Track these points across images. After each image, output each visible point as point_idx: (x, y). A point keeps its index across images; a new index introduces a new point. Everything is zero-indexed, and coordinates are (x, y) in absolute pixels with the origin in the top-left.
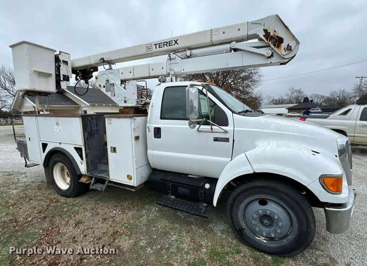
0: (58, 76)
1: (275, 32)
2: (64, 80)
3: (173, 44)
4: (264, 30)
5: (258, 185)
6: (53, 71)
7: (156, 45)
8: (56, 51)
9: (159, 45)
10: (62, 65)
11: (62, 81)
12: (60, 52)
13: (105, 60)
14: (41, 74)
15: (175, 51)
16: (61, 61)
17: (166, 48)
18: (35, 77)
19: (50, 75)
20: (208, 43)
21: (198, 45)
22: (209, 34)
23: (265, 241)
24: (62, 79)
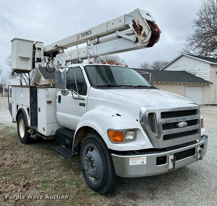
0: (34, 58)
1: (138, 22)
2: (37, 61)
3: (89, 34)
4: (133, 20)
5: (90, 136)
6: (31, 56)
7: (81, 34)
8: (34, 42)
9: (83, 35)
10: (37, 51)
11: (36, 62)
12: (37, 42)
13: (59, 46)
14: (23, 58)
15: (91, 39)
16: (37, 48)
17: (86, 37)
18: (19, 61)
19: (29, 59)
20: (106, 32)
21: (101, 34)
22: (106, 25)
23: (93, 181)
24: (36, 61)
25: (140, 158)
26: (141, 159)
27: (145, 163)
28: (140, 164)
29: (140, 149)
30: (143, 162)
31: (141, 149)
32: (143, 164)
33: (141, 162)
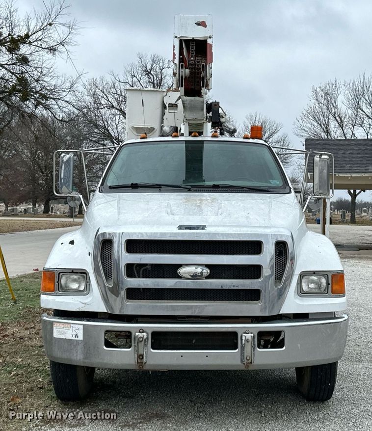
10: (167, 111)
14: (139, 131)
16: (167, 105)
19: (151, 130)
25: (72, 325)
26: (74, 329)
27: (81, 338)
28: (71, 338)
29: (78, 310)
30: (77, 336)
31: (81, 310)
32: (76, 339)
33: (72, 335)
